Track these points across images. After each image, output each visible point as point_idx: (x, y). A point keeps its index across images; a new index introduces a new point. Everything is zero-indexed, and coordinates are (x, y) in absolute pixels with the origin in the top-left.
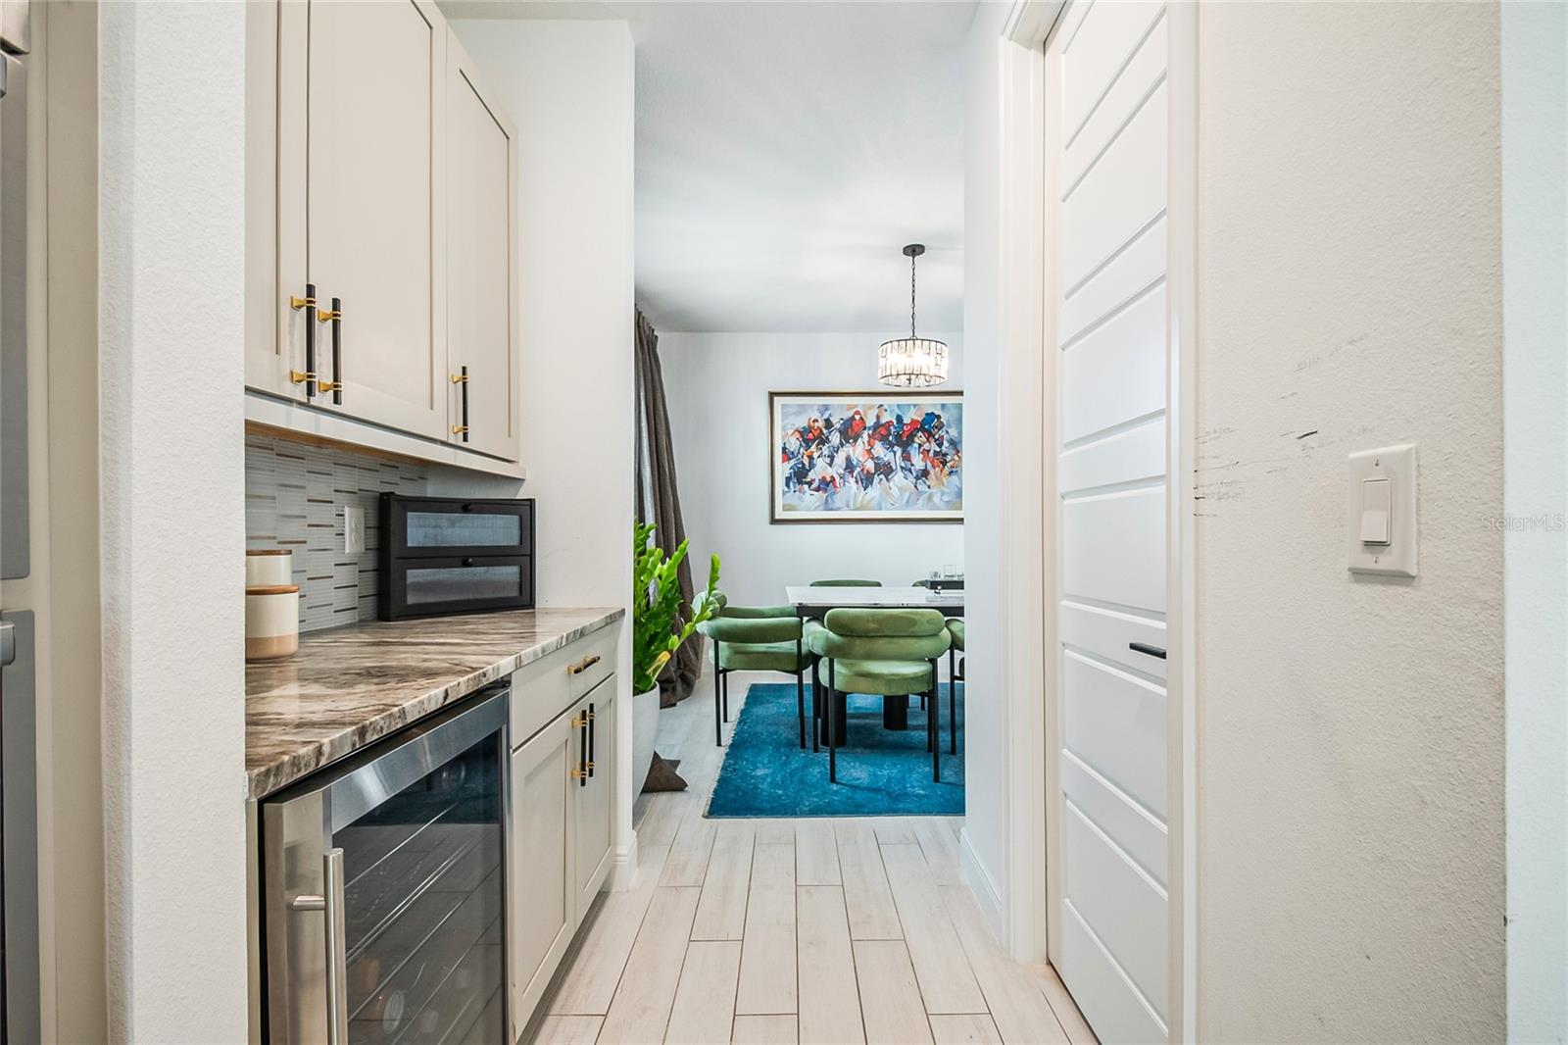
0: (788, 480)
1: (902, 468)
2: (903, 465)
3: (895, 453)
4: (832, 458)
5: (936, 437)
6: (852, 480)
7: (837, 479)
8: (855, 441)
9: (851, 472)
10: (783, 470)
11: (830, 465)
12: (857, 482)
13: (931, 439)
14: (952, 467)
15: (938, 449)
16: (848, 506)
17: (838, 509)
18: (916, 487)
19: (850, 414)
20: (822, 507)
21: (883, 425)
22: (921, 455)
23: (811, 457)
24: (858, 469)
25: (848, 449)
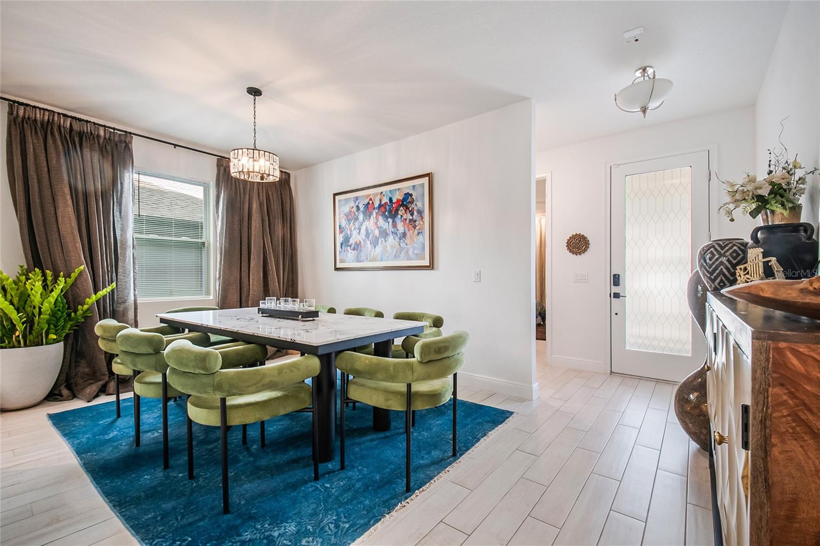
0: (342, 244)
1: (392, 232)
2: (393, 231)
3: (389, 223)
4: (360, 229)
5: (410, 209)
6: (369, 242)
7: (362, 243)
8: (370, 218)
9: (368, 238)
10: (340, 238)
11: (359, 234)
12: (371, 243)
13: (408, 211)
14: (419, 229)
15: (411, 218)
16: (367, 259)
17: (363, 261)
18: (399, 245)
19: (367, 201)
20: (356, 260)
21: (383, 205)
22: (402, 223)
23: (351, 230)
24: (371, 235)
25: (366, 223)
